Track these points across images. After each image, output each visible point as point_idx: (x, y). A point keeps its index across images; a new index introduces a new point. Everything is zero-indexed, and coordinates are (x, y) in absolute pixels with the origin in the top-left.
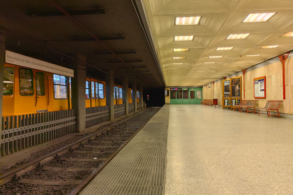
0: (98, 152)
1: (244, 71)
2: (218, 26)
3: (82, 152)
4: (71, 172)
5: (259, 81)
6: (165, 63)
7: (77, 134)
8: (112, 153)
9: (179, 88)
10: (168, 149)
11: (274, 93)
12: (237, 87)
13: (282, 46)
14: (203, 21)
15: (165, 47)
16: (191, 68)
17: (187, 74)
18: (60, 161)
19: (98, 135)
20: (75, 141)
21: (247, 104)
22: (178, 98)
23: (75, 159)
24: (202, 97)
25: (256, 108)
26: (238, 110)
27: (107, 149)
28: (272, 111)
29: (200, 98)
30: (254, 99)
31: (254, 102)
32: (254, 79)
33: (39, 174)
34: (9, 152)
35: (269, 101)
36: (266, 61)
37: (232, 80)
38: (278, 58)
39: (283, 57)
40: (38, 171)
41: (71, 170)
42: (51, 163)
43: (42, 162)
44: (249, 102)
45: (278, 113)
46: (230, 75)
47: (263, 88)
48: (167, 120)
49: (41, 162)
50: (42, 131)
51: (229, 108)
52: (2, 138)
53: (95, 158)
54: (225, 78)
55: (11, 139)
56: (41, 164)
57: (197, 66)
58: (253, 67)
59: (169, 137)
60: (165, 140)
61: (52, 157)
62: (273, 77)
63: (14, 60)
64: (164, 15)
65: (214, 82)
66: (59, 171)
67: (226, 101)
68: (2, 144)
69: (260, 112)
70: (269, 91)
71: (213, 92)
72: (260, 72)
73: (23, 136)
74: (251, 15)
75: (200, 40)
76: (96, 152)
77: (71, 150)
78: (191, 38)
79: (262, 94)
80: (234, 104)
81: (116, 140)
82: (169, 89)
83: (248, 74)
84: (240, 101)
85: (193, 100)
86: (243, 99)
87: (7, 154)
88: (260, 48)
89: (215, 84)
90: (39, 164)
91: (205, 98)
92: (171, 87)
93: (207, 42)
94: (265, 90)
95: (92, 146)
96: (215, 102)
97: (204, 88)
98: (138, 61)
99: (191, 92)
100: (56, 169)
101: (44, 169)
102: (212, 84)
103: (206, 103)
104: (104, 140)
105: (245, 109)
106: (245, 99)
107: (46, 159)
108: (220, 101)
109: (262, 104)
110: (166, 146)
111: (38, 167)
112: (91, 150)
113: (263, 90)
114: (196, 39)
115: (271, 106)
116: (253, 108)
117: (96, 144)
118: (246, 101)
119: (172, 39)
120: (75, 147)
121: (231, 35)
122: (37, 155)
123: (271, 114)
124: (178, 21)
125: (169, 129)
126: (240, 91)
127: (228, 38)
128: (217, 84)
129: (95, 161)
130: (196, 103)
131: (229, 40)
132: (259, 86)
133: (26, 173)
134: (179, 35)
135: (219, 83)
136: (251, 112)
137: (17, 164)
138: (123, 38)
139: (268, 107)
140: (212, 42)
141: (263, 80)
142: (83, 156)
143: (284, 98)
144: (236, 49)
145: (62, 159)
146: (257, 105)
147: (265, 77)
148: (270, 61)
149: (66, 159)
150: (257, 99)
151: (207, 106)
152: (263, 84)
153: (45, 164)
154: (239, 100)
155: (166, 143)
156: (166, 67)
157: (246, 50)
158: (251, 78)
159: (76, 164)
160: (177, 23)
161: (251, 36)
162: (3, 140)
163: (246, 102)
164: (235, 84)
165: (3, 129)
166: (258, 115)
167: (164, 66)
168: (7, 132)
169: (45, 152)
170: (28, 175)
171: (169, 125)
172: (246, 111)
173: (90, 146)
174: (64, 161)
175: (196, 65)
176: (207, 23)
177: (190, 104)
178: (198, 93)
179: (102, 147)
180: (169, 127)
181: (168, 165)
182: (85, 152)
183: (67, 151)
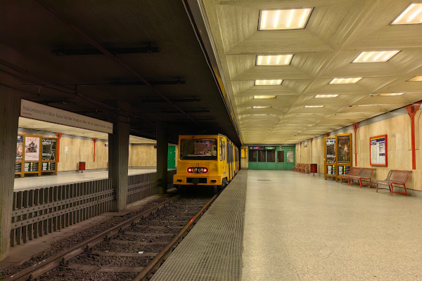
0: (145, 243)
1: (356, 126)
2: (318, 68)
3: (122, 242)
4: (107, 273)
5: (378, 141)
6: (241, 114)
7: (115, 214)
8: (165, 246)
9: (261, 147)
10: (244, 245)
11: (400, 159)
12: (346, 149)
13: (409, 93)
14: (296, 61)
15: (242, 93)
16: (279, 120)
17: (273, 128)
18: (91, 256)
19: (145, 216)
20: (112, 226)
21: (359, 174)
22: (259, 161)
23: (112, 253)
24: (295, 160)
25: (373, 179)
26: (346, 181)
27: (157, 238)
28: (396, 185)
29: (292, 161)
30: (370, 167)
31: (370, 171)
32: (371, 138)
33: (63, 276)
34: (21, 241)
35: (392, 171)
36: (388, 113)
37: (339, 139)
38: (405, 109)
39: (411, 108)
40: (61, 270)
41: (107, 270)
42: (79, 259)
43: (67, 257)
44: (362, 170)
45: (405, 189)
46: (335, 131)
47: (384, 152)
48: (244, 197)
49: (65, 257)
50: (67, 210)
51: (334, 179)
52: (13, 221)
53: (140, 252)
54: (328, 134)
55: (25, 223)
56: (66, 260)
57: (287, 119)
58: (369, 121)
59: (246, 226)
60: (241, 229)
61: (80, 249)
62: (398, 136)
63: (32, 113)
64: (242, 53)
65: (312, 139)
66: (90, 271)
67: (330, 168)
68: (12, 230)
69: (379, 187)
70: (392, 155)
71: (310, 153)
72: (379, 128)
73: (41, 218)
74: (363, 53)
75: (292, 84)
76: (142, 243)
77: (106, 239)
78: (279, 82)
79: (382, 160)
80: (340, 173)
81: (171, 224)
82: (247, 147)
83: (362, 130)
84: (349, 169)
85: (281, 164)
86: (354, 165)
87: (18, 243)
88: (379, 95)
89: (314, 141)
90: (63, 259)
91: (298, 161)
92: (249, 146)
93: (302, 88)
94: (386, 155)
95: (136, 234)
96: (314, 168)
97: (298, 147)
98: (203, 111)
99: (279, 152)
100: (86, 268)
101: (69, 267)
102: (310, 142)
103: (300, 169)
104: (154, 225)
105: (357, 181)
106: (358, 166)
107: (72, 253)
108: (321, 167)
109: (382, 175)
110: (242, 240)
111: (61, 265)
112: (135, 239)
113: (382, 155)
114: (286, 83)
115: (394, 177)
116: (369, 180)
117: (143, 230)
118: (359, 169)
119: (251, 83)
120: (112, 233)
121: (335, 79)
122: (59, 246)
123: (394, 189)
124: (261, 60)
125: (246, 213)
126: (349, 154)
127: (332, 83)
128: (316, 142)
129: (140, 257)
130: (286, 169)
131: (333, 84)
132: (377, 149)
133: (45, 273)
134: (261, 78)
135: (319, 140)
136: (365, 186)
137: (32, 259)
138: (183, 82)
139: (391, 179)
140: (309, 88)
141: (383, 139)
142: (124, 248)
143: (414, 167)
144: (344, 96)
145: (94, 252)
146: (375, 175)
147: (386, 136)
148: (394, 113)
149: (100, 253)
150: (374, 168)
151: (302, 174)
152: (384, 146)
153: (71, 260)
154: (349, 167)
155: (242, 236)
156: (242, 119)
157: (358, 99)
158: (366, 137)
159: (114, 261)
160: (259, 63)
161: (365, 80)
162: (14, 224)
163: (358, 171)
164: (343, 144)
165: (14, 209)
166: (376, 190)
167: (240, 117)
168: (19, 212)
169: (71, 242)
170: (48, 276)
171: (247, 205)
172: (358, 184)
173: (134, 234)
174: (98, 255)
175: (286, 116)
176: (302, 64)
177: (276, 169)
178: (289, 154)
179: (150, 234)
180: (246, 209)
181: (244, 271)
182: (127, 242)
183: (101, 240)
